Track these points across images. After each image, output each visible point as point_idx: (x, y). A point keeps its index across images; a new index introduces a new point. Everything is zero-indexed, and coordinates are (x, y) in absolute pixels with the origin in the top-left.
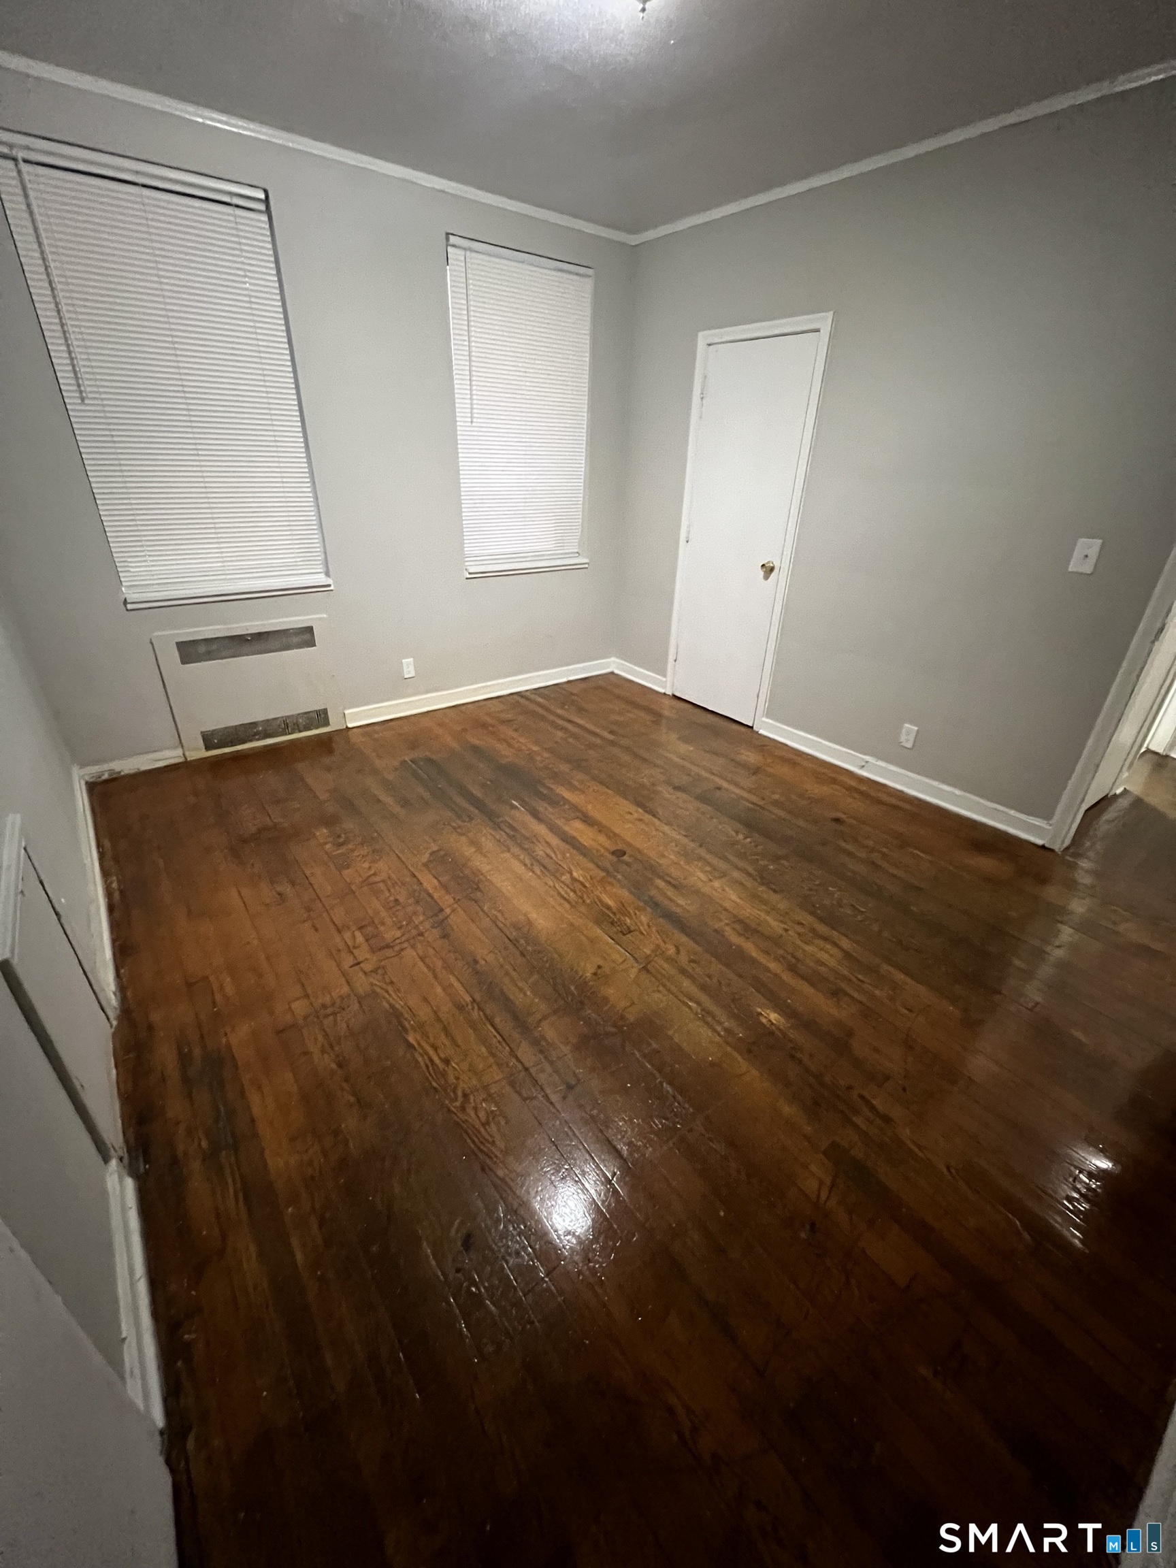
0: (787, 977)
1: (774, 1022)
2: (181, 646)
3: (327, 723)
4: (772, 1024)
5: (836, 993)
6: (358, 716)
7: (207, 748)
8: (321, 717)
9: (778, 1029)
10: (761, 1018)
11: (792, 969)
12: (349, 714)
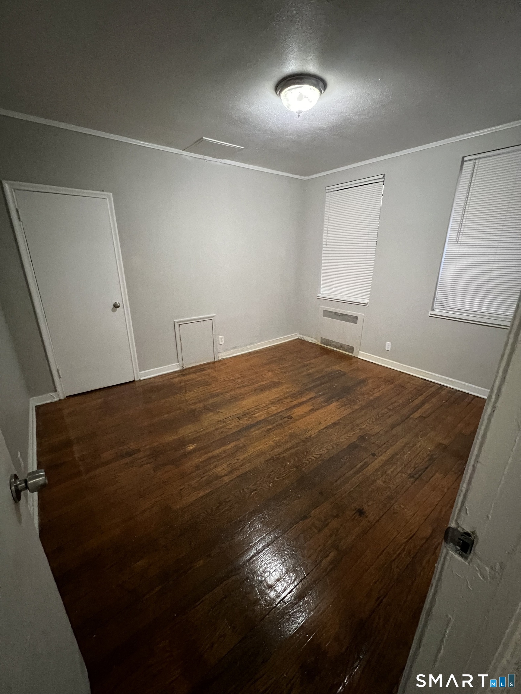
0: (210, 454)
1: (189, 447)
2: (325, 311)
3: (352, 353)
4: (188, 447)
5: (198, 467)
6: (363, 355)
7: (321, 342)
8: (351, 349)
9: (186, 448)
10: (192, 444)
11: (214, 457)
12: (360, 353)
